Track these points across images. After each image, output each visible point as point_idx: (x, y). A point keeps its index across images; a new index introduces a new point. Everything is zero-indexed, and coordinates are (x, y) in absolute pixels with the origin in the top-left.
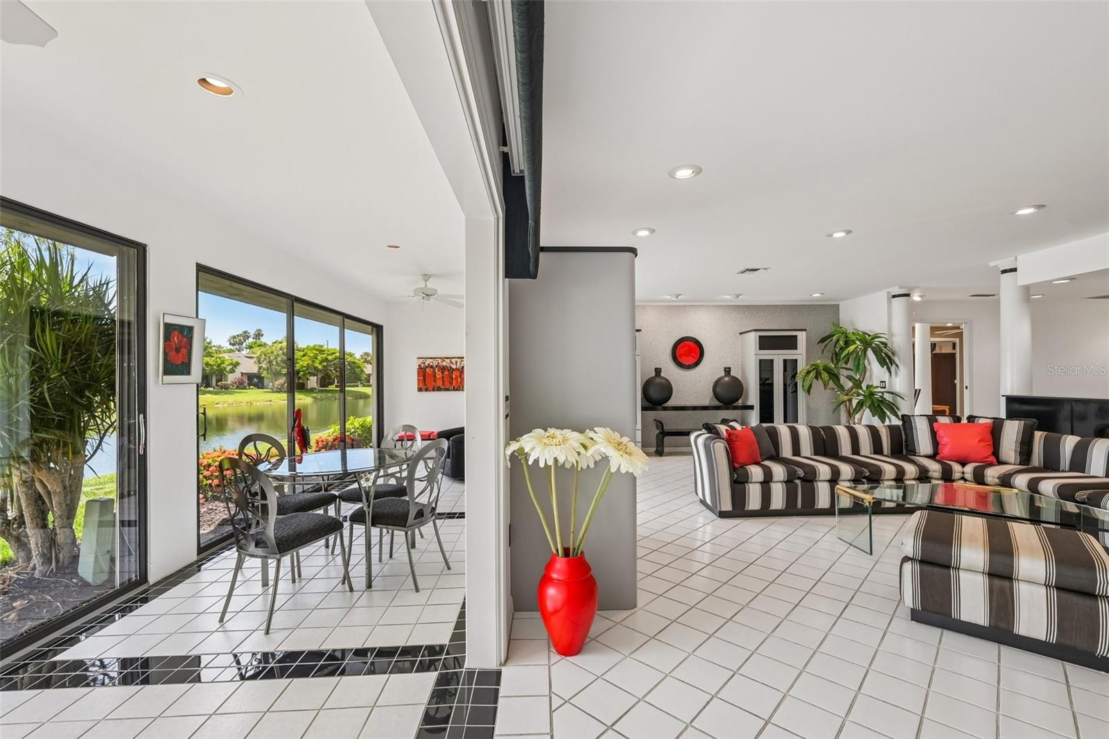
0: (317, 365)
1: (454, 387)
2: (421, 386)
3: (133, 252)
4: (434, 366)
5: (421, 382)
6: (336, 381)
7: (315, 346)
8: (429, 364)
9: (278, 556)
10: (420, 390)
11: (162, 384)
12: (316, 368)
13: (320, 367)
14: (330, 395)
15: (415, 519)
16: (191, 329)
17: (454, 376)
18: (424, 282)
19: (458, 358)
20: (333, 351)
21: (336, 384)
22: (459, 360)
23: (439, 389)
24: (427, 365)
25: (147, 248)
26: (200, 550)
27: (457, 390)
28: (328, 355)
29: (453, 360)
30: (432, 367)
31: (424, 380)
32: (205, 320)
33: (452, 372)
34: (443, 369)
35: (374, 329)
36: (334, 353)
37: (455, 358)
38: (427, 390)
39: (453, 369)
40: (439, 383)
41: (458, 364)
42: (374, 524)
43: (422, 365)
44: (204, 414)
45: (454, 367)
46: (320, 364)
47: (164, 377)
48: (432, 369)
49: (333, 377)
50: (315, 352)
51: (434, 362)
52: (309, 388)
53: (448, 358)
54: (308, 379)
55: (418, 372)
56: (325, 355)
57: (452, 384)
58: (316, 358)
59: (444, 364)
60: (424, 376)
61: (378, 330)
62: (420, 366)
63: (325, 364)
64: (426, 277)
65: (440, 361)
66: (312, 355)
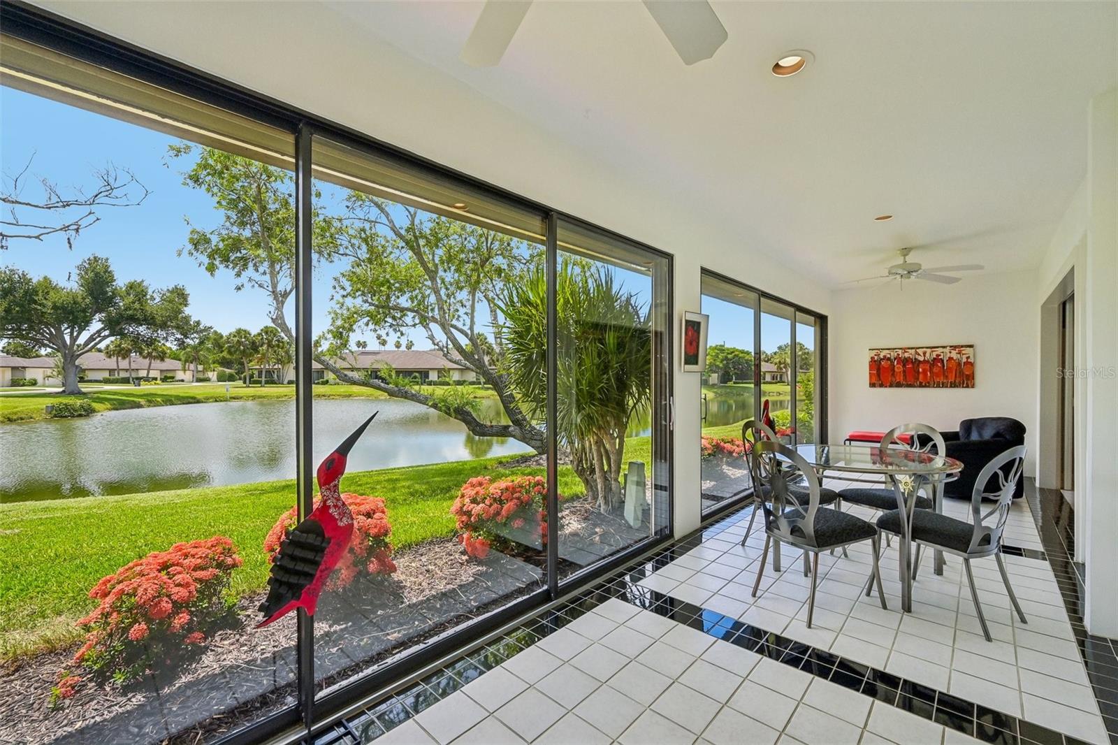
0: (718, 363)
1: (921, 383)
2: (874, 381)
3: (665, 261)
4: (892, 358)
5: (874, 378)
6: (734, 378)
7: (717, 346)
8: (885, 356)
9: (816, 549)
10: (872, 385)
11: (684, 372)
12: (717, 367)
13: (721, 365)
14: (728, 390)
15: (979, 545)
16: (699, 323)
17: (921, 370)
18: (903, 257)
19: (927, 348)
20: (732, 350)
21: (734, 380)
22: (929, 351)
23: (899, 385)
24: (882, 357)
25: (674, 257)
26: (704, 518)
27: (925, 386)
28: (728, 354)
29: (920, 351)
30: (889, 359)
31: (879, 375)
32: (708, 316)
33: (918, 365)
34: (905, 362)
35: (818, 320)
36: (733, 352)
37: (923, 348)
38: (881, 386)
39: (920, 361)
40: (900, 378)
41: (928, 355)
42: (913, 539)
43: (876, 358)
44: (705, 399)
45: (921, 359)
46: (721, 362)
47: (686, 366)
48: (889, 362)
49: (731, 374)
50: (716, 351)
51: (892, 353)
52: (711, 383)
53: (912, 348)
54: (710, 376)
55: (870, 366)
56: (725, 354)
57: (918, 379)
58: (718, 357)
59: (906, 355)
60: (878, 369)
61: (821, 321)
62: (872, 358)
63: (725, 362)
64: (906, 251)
65: (900, 352)
66: (714, 354)
